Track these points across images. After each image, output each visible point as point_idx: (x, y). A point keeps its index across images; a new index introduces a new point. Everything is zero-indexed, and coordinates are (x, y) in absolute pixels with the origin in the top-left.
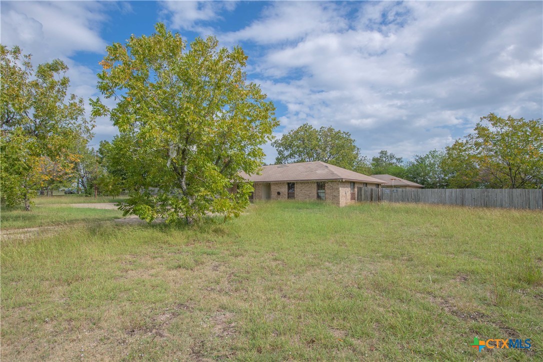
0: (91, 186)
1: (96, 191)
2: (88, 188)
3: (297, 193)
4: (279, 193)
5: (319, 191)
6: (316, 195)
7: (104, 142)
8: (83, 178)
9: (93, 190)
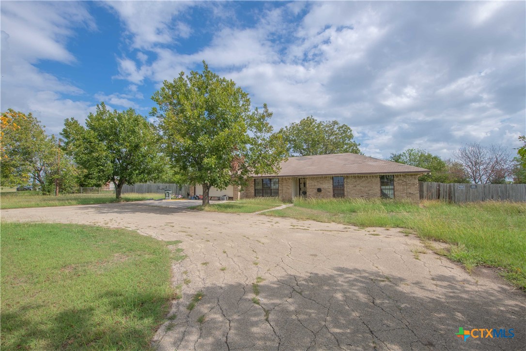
0: (51, 183)
1: (58, 188)
2: (46, 184)
3: (349, 190)
4: (319, 190)
5: (383, 187)
6: (380, 192)
7: (70, 120)
8: (40, 171)
9: (53, 186)
